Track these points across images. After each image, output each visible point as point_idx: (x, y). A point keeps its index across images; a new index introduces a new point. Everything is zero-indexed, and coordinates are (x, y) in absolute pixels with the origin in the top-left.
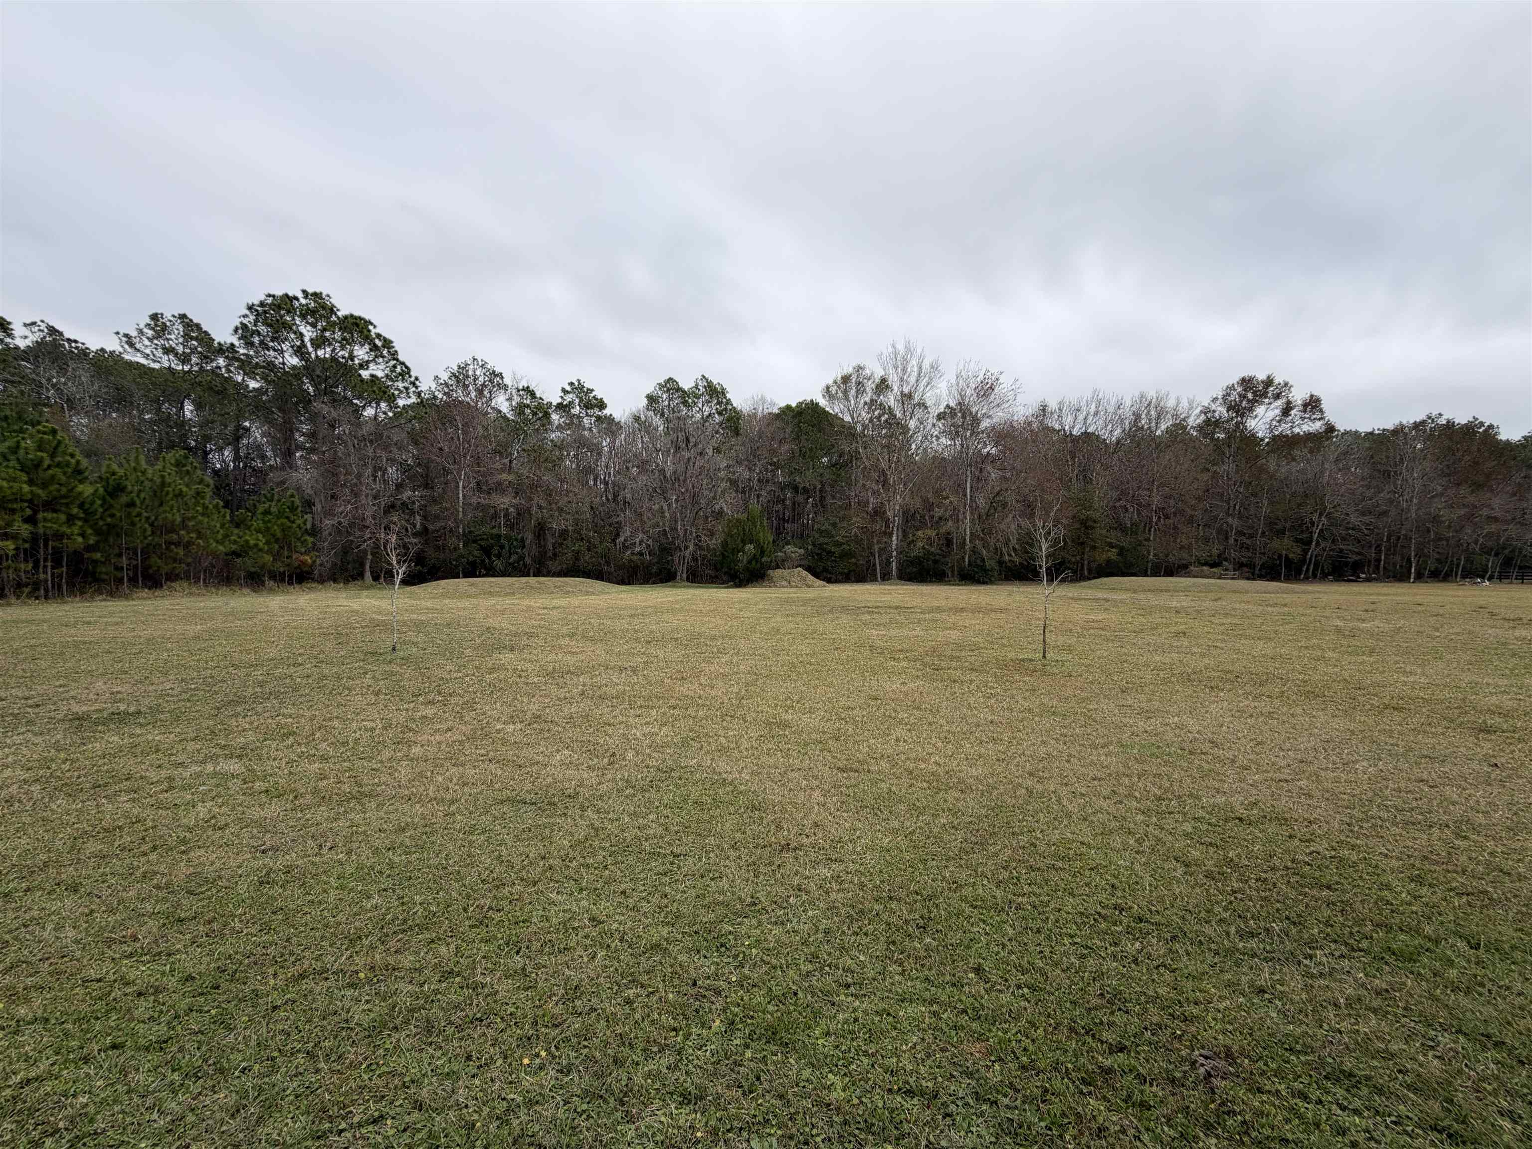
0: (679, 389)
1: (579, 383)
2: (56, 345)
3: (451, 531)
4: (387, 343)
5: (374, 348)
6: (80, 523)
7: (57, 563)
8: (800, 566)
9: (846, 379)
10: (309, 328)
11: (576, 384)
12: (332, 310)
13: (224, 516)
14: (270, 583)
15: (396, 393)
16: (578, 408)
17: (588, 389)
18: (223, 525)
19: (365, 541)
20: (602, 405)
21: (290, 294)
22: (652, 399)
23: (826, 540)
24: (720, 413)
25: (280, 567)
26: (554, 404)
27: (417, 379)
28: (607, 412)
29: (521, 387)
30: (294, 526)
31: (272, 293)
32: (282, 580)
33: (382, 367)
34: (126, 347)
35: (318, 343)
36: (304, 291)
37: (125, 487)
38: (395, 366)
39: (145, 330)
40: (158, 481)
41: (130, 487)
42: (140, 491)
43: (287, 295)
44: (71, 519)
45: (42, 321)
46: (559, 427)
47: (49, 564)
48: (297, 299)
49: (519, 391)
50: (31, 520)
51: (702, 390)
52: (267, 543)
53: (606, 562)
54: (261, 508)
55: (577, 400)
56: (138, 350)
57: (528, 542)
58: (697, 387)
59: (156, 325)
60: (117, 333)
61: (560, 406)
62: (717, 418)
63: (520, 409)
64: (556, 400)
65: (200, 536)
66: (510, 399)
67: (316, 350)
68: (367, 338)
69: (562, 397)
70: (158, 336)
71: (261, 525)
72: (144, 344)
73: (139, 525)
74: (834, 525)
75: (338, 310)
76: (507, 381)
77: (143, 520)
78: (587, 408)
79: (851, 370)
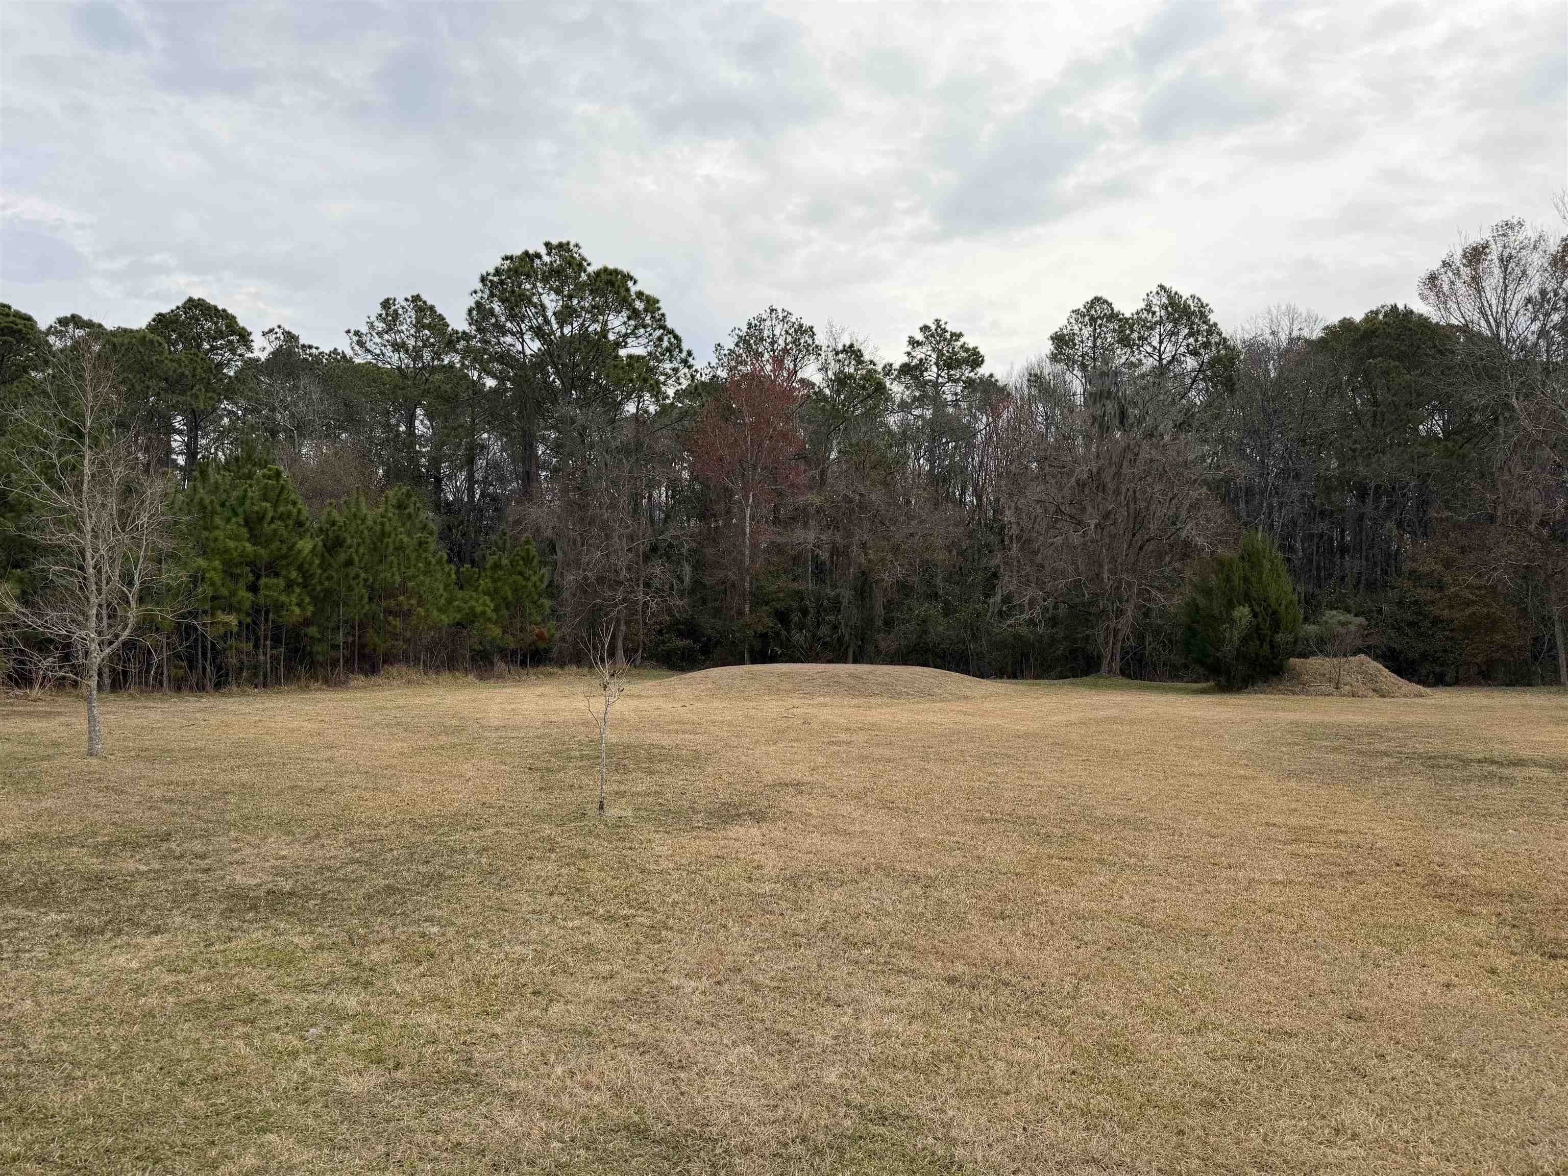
0: (1113, 316)
1: (939, 326)
2: (290, 353)
3: (733, 585)
4: (651, 303)
5: (635, 314)
6: (298, 590)
7: (276, 641)
8: (1366, 650)
9: (1475, 255)
10: (553, 296)
11: (933, 327)
12: (580, 266)
13: (449, 574)
14: (500, 666)
15: (662, 378)
16: (934, 369)
17: (952, 335)
18: (446, 587)
19: (616, 605)
20: (975, 359)
21: (531, 252)
22: (1061, 340)
23: (1429, 594)
24: (1195, 353)
25: (511, 643)
26: (897, 366)
27: (689, 354)
28: (984, 371)
29: (840, 348)
30: (530, 584)
31: (509, 254)
32: (514, 662)
33: (643, 341)
34: (357, 348)
35: (565, 315)
36: (547, 245)
37: (344, 540)
38: (660, 339)
39: (376, 324)
40: (378, 528)
41: (349, 541)
42: (359, 545)
43: (526, 253)
44: (290, 585)
45: (279, 327)
46: (904, 406)
47: (268, 643)
48: (538, 256)
49: (837, 354)
50: (253, 588)
51: (1160, 313)
52: (496, 610)
53: (974, 635)
54: (491, 560)
55: (934, 356)
56: (369, 351)
57: (845, 602)
58: (1149, 308)
59: (387, 315)
60: (348, 332)
61: (906, 369)
62: (1191, 363)
63: (841, 381)
64: (899, 359)
65: (420, 604)
66: (824, 369)
67: (561, 327)
68: (624, 302)
69: (909, 354)
70: (389, 329)
71: (490, 585)
72: (374, 343)
73: (356, 591)
74: (1448, 564)
75: (589, 264)
76: (821, 339)
77: (362, 583)
78: (950, 367)
79: (1487, 235)
